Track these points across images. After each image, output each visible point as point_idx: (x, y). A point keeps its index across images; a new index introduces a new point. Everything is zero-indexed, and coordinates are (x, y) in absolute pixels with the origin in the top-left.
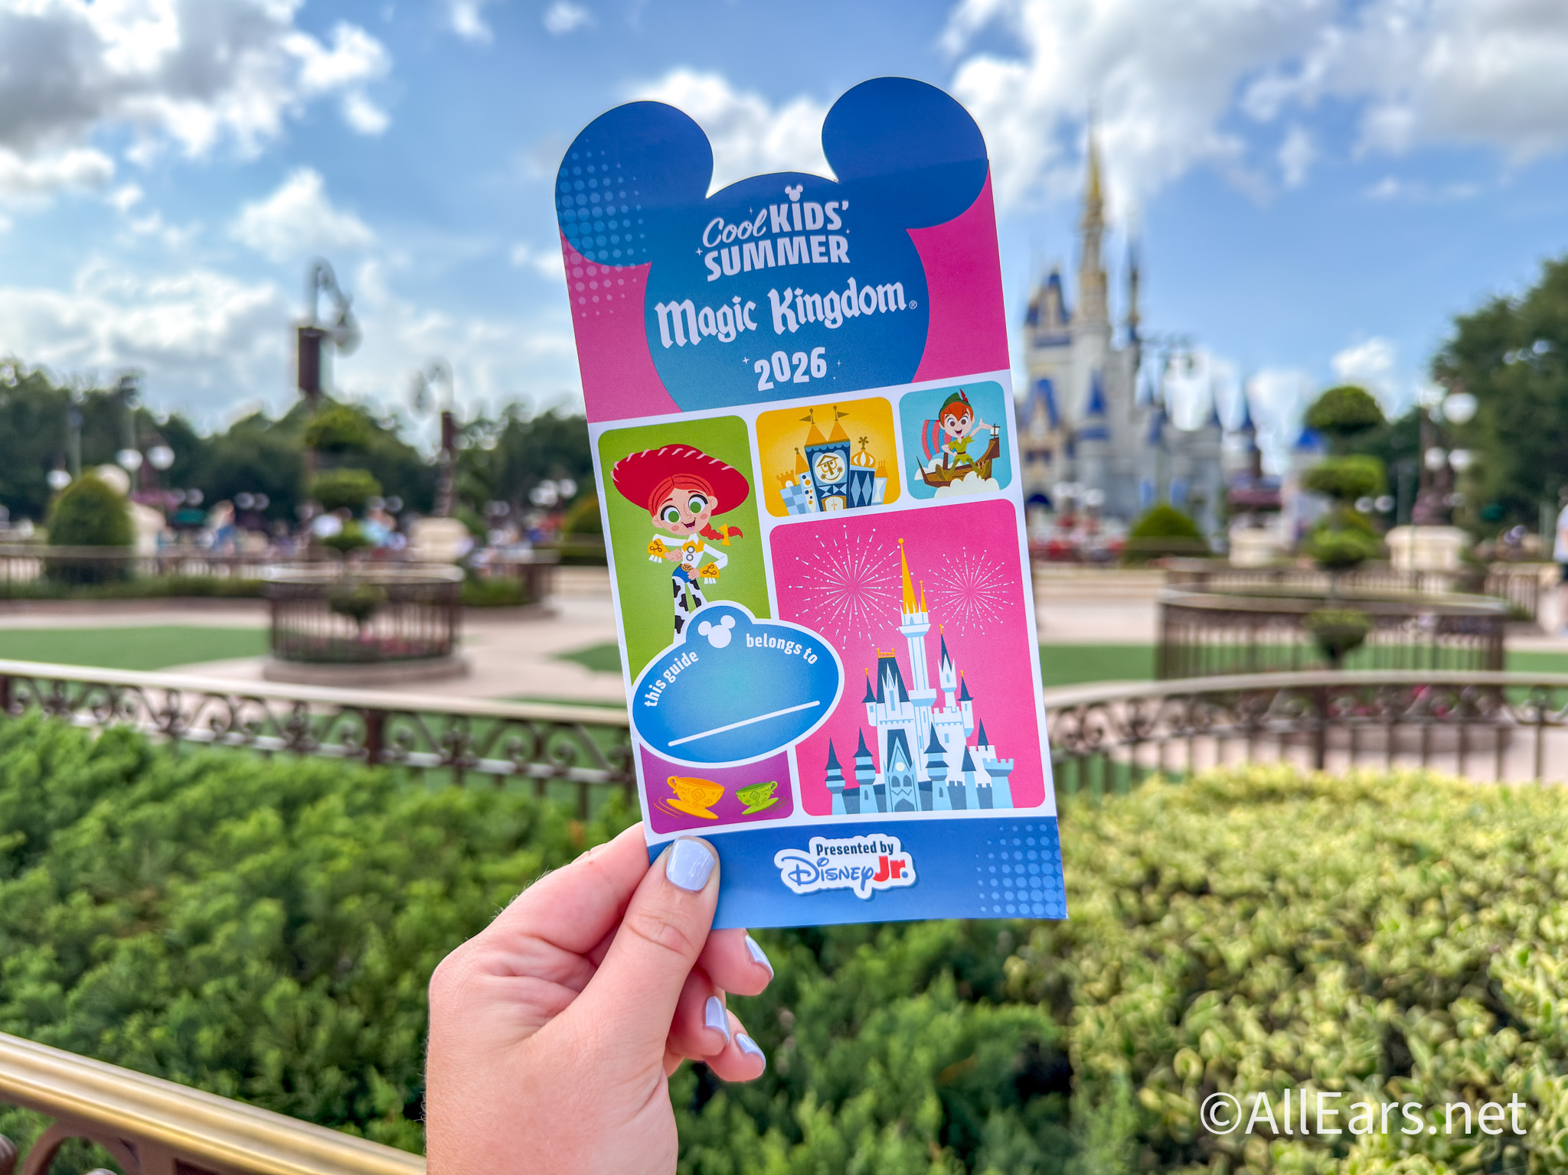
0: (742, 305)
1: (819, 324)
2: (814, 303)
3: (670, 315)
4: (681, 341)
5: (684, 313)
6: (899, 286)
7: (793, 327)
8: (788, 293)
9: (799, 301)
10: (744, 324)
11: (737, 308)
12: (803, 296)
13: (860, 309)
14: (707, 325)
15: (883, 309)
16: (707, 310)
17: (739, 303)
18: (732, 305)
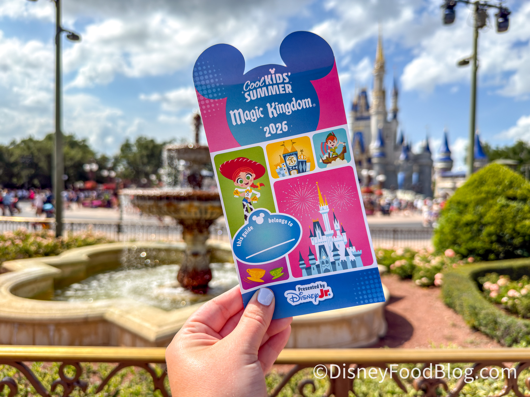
1: (284, 114)
2: (282, 107)
3: (235, 114)
4: (239, 123)
5: (239, 113)
6: (309, 99)
7: (276, 115)
8: (273, 104)
9: (277, 106)
10: (259, 115)
13: (297, 108)
14: (247, 117)
15: (305, 107)
16: (247, 112)
17: (257, 109)
18: (255, 110)
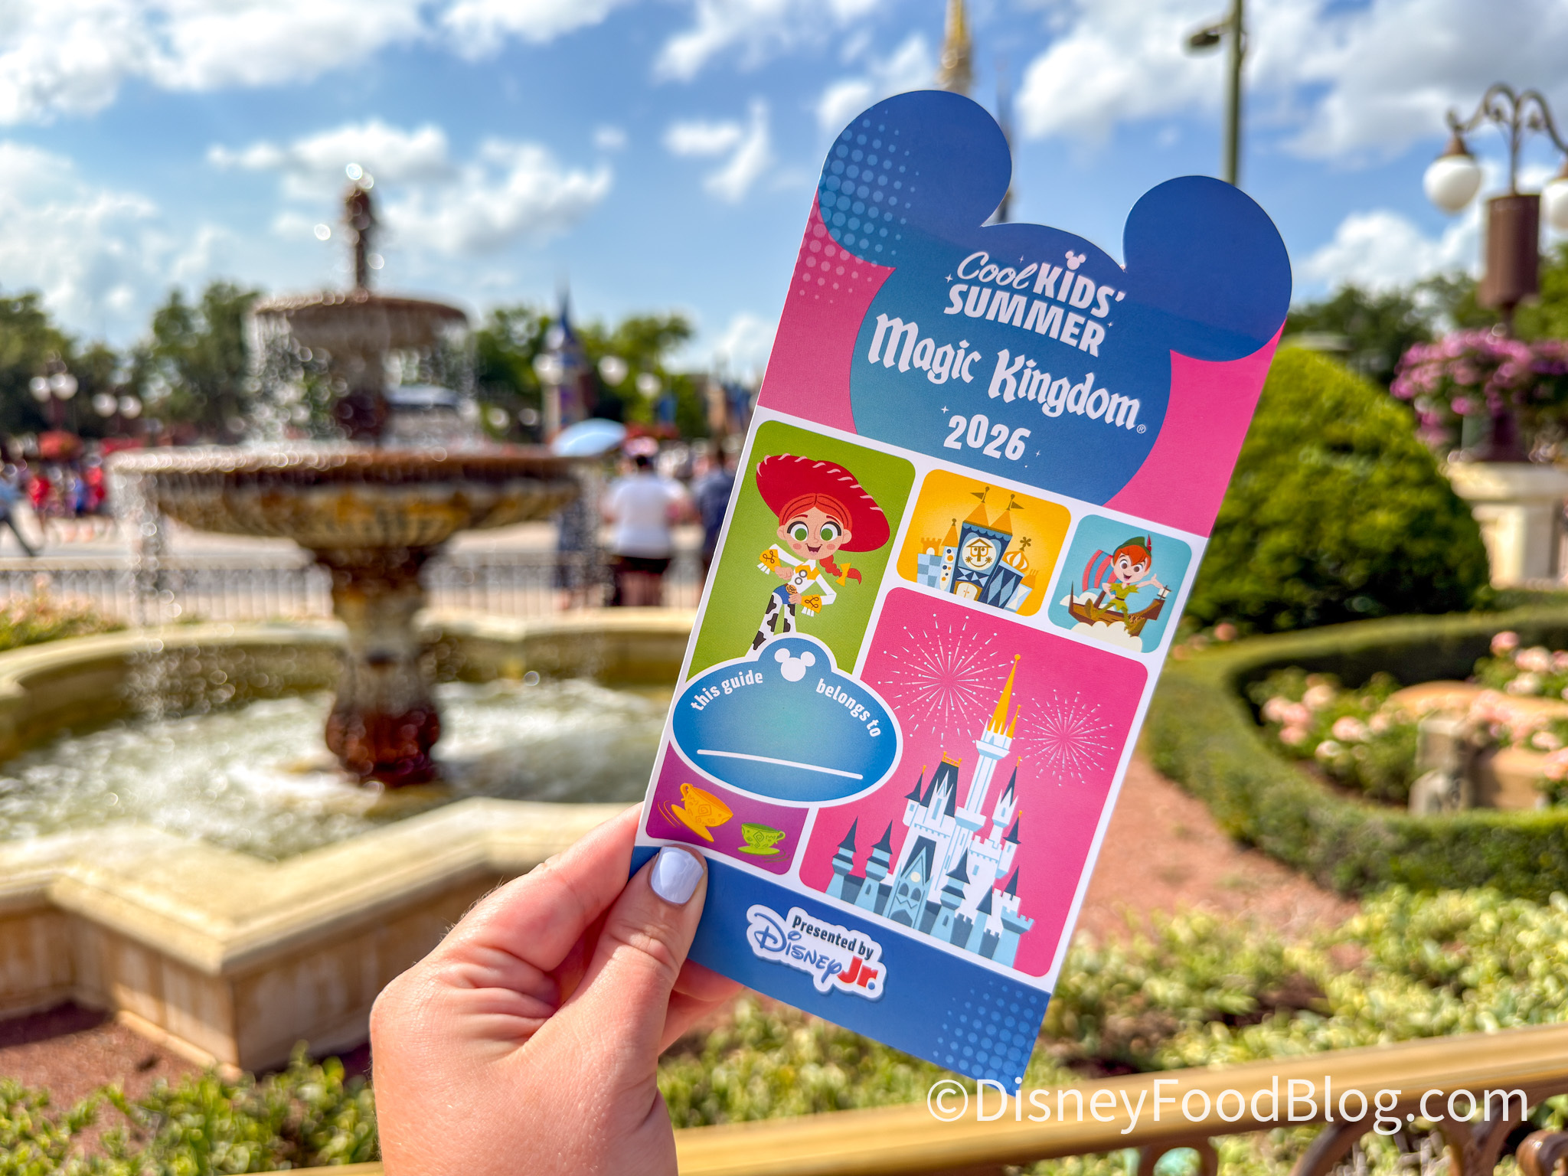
0: (968, 352)
1: (1036, 406)
3: (889, 330)
4: (888, 362)
5: (904, 335)
6: (1136, 404)
7: (1009, 397)
8: (1020, 361)
9: (1027, 373)
10: (960, 372)
11: (961, 353)
12: (1033, 369)
13: (1085, 409)
14: (922, 357)
15: (1109, 419)
16: (930, 342)
17: (965, 349)
18: (956, 348)
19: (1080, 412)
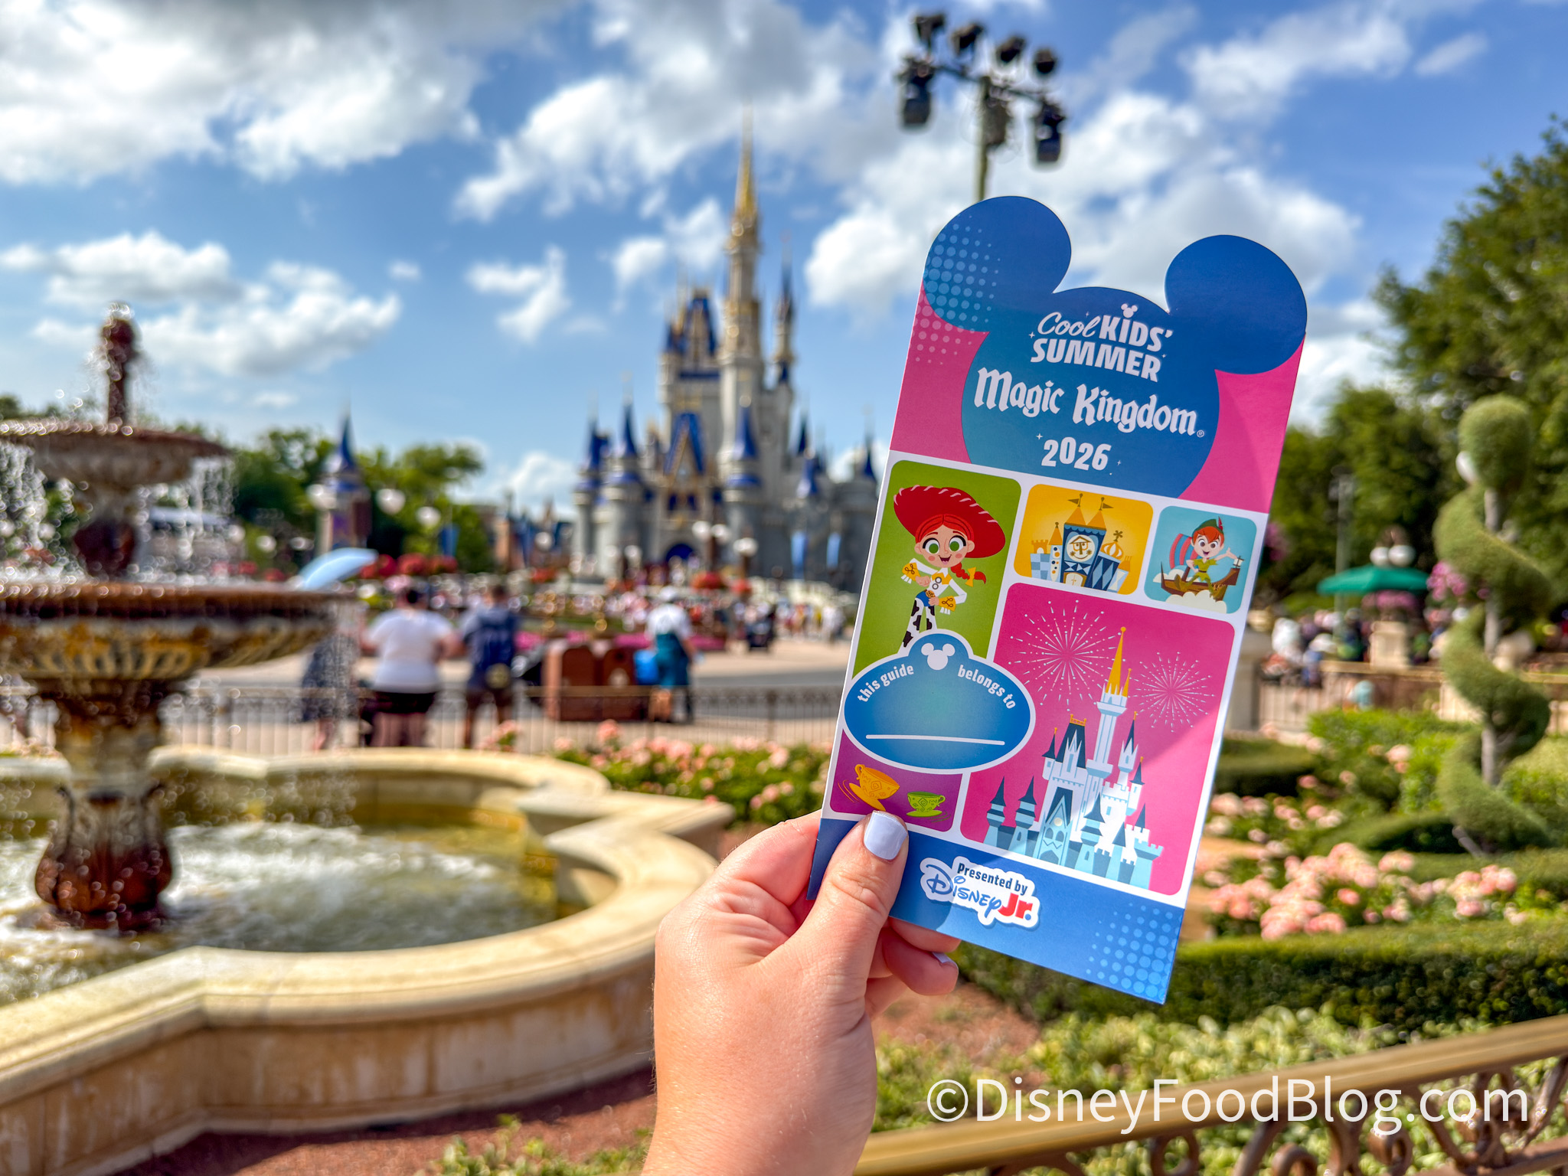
0: (1053, 389)
1: (1113, 425)
3: (989, 380)
4: (991, 404)
5: (1001, 382)
6: (1193, 415)
7: (1090, 421)
8: (1095, 392)
9: (1102, 401)
10: (1049, 406)
11: (1048, 391)
12: (1107, 397)
13: (1153, 423)
14: (1017, 398)
15: (1173, 429)
16: (1022, 386)
17: (1050, 388)
18: (1044, 387)
19: (1149, 426)
